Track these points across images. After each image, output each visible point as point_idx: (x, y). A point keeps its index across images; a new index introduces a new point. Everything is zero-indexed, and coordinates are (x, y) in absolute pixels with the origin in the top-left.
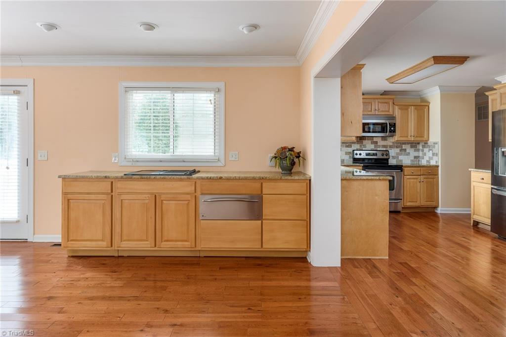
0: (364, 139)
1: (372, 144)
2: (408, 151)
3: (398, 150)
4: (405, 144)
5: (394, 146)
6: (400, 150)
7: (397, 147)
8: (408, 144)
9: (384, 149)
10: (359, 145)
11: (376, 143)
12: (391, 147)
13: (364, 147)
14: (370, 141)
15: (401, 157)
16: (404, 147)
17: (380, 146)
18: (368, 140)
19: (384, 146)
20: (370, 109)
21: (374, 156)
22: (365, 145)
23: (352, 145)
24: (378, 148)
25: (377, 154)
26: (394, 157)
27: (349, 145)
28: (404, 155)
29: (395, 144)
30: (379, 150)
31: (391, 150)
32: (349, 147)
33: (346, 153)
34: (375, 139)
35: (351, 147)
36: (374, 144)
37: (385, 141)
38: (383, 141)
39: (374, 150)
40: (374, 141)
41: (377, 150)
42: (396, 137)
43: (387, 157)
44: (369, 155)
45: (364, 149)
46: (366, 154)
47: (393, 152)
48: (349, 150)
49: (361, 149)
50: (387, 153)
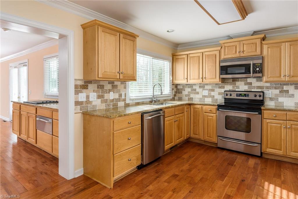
0: (236, 81)
1: (245, 85)
2: (291, 92)
3: (277, 91)
4: (287, 84)
5: (273, 87)
6: (280, 92)
7: (276, 88)
8: (291, 85)
9: (260, 90)
10: (231, 86)
11: (251, 84)
12: (268, 88)
13: (237, 88)
14: (243, 83)
15: (281, 99)
16: (285, 88)
17: (255, 87)
18: (241, 81)
19: (259, 87)
20: (234, 52)
21: (246, 97)
22: (237, 86)
23: (225, 86)
24: (252, 89)
25: (248, 95)
26: (271, 99)
27: (222, 86)
28: (285, 97)
29: (272, 85)
30: (253, 91)
31: (269, 91)
32: (222, 88)
33: (219, 94)
34: (249, 80)
35: (224, 88)
36: (247, 85)
37: (261, 82)
38: (258, 81)
39: (247, 91)
40: (248, 82)
41: (251, 91)
42: (264, 77)
43: (261, 98)
44: (240, 96)
45: (237, 90)
46: (237, 95)
47: (269, 93)
48: (222, 90)
49: (234, 89)
50: (262, 94)
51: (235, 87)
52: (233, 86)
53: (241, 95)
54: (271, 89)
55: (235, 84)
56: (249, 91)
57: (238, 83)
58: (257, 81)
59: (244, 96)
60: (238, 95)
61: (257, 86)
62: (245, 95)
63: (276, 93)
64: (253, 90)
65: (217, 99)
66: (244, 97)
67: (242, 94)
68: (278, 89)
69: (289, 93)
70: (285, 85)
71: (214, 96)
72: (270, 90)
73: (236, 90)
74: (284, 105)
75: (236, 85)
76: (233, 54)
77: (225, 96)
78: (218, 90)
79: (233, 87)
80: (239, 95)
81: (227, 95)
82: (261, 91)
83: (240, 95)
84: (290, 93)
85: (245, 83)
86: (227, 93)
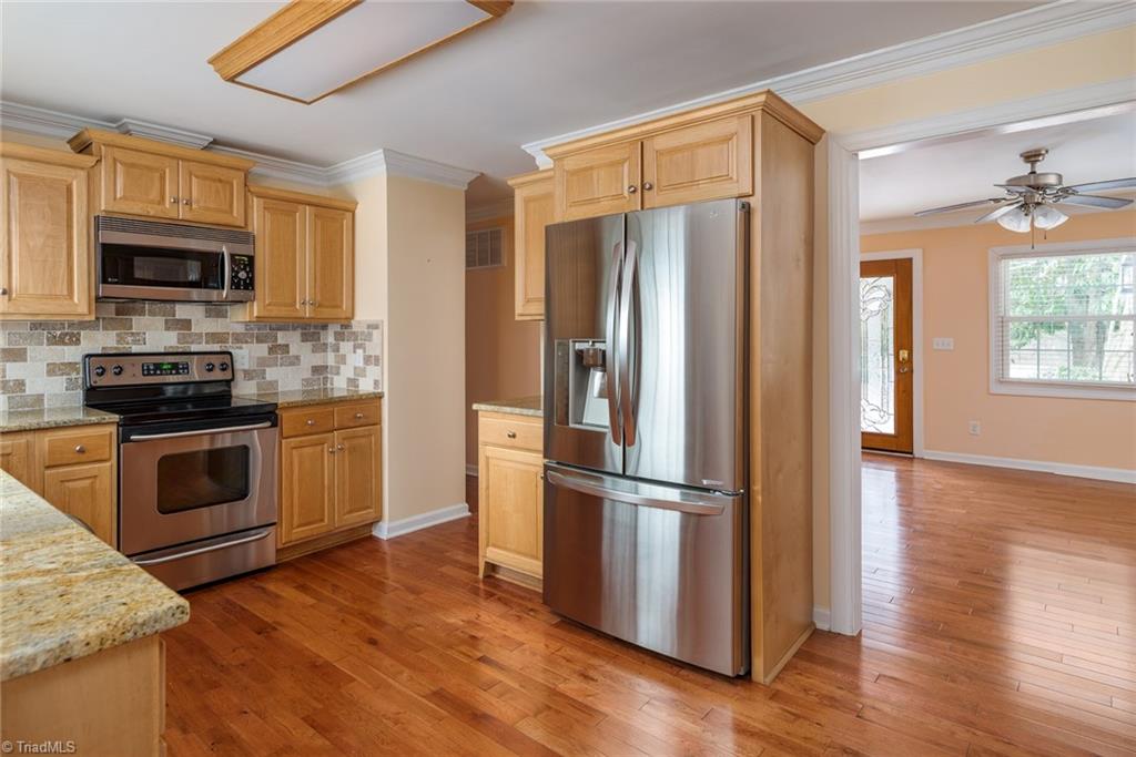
0: (133, 311)
1: (167, 329)
2: (293, 351)
3: (262, 350)
4: (284, 327)
5: (251, 335)
6: (271, 350)
7: (259, 341)
8: (294, 329)
9: (216, 347)
10: (112, 334)
11: (186, 324)
12: (238, 339)
13: (135, 342)
14: (160, 321)
15: (271, 374)
16: (282, 338)
17: (201, 335)
18: (152, 313)
19: (213, 337)
20: (154, 194)
21: (178, 373)
22: (138, 334)
23: (82, 333)
24: (192, 343)
25: (187, 368)
26: (248, 374)
27: (67, 334)
28: (281, 365)
29: (251, 329)
30: (196, 350)
31: (241, 348)
32: (65, 344)
33: (53, 369)
34: (181, 312)
35: (78, 342)
36: (175, 329)
37: (220, 320)
38: (210, 316)
39: (175, 351)
40: (177, 317)
41: (188, 350)
42: (255, 303)
43: (227, 376)
44: (155, 374)
45: (135, 349)
46: (143, 370)
47: (245, 356)
48: (72, 354)
49: (123, 348)
50: (227, 359)
51: (130, 339)
52: (117, 335)
53: (161, 370)
54: (247, 342)
55: (127, 326)
56: (180, 350)
57: (139, 322)
58: (208, 314)
59: (171, 369)
60: (148, 370)
61: (206, 334)
62: (175, 367)
63: (260, 355)
64: (194, 348)
65: (39, 398)
66: (171, 374)
67: (163, 364)
68: (266, 342)
69: (288, 352)
70: (279, 329)
71: (21, 384)
72: (244, 345)
73: (133, 351)
74: (280, 389)
75: (131, 328)
76: (152, 202)
77: (94, 378)
78: (43, 353)
79: (120, 339)
80: (152, 367)
81: (103, 372)
82: (218, 350)
83: (155, 370)
84: (291, 354)
85: (166, 321)
86: (103, 362)
